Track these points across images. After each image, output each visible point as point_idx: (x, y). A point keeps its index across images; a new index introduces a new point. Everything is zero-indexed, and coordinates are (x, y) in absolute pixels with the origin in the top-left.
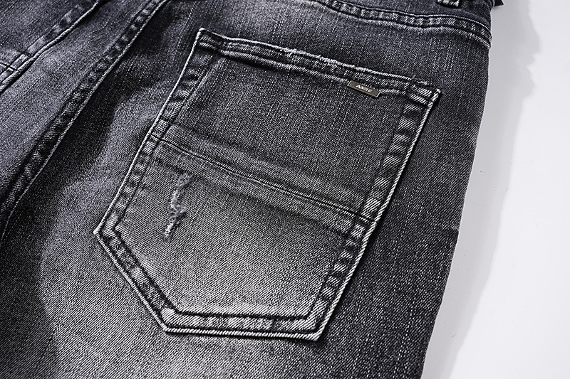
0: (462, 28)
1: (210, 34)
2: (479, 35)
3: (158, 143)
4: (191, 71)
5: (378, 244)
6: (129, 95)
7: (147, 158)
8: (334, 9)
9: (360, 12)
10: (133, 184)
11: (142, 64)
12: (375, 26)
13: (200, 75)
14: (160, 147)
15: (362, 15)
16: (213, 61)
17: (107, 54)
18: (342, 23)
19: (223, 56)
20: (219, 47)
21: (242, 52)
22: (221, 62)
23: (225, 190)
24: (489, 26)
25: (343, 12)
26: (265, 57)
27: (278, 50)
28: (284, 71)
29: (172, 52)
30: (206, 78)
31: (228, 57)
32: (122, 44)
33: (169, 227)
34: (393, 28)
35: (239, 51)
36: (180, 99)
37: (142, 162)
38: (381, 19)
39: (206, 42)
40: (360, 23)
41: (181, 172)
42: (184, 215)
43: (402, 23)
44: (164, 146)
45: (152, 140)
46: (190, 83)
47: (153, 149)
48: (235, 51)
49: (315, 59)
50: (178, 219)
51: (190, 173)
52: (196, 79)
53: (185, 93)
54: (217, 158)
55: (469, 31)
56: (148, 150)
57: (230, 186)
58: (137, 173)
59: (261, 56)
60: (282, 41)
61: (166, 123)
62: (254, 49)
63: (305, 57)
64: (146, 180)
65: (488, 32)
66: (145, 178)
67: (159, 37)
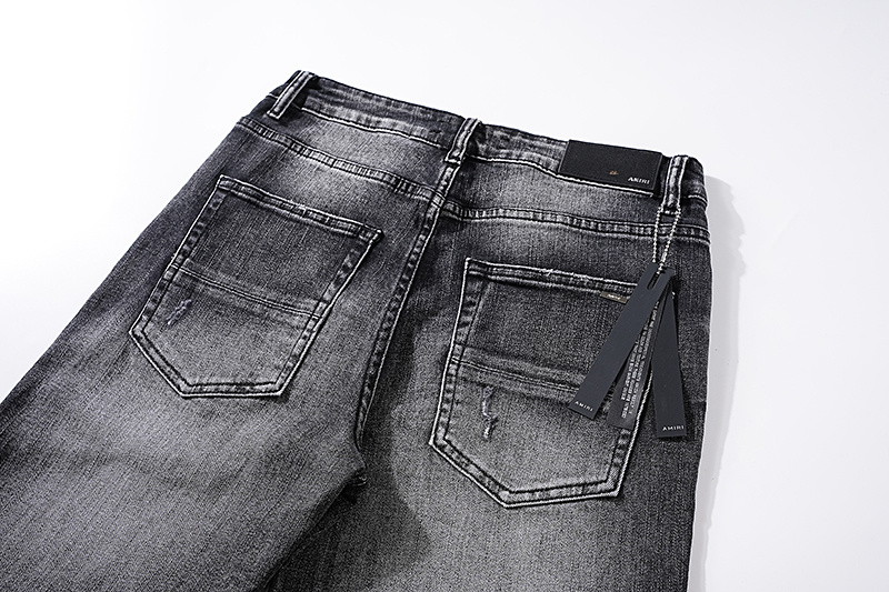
0: (684, 235)
1: (476, 263)
2: (699, 237)
3: (459, 365)
4: (469, 299)
6: (420, 324)
7: (454, 378)
8: (575, 227)
9: (597, 226)
10: (448, 401)
11: (425, 297)
12: (613, 239)
13: (477, 301)
14: (462, 368)
16: (484, 287)
17: (395, 293)
18: (585, 240)
19: (491, 280)
20: (486, 273)
21: (508, 276)
22: (490, 286)
23: (523, 396)
24: (706, 226)
25: (584, 228)
26: (527, 279)
27: (537, 272)
28: (545, 289)
29: (447, 282)
30: (481, 303)
31: (495, 281)
32: (405, 282)
33: (487, 430)
34: (628, 240)
35: (504, 275)
36: (466, 324)
37: (450, 383)
38: (617, 232)
39: (474, 270)
40: (600, 237)
41: (484, 386)
42: (496, 420)
43: (634, 234)
44: (465, 366)
45: (453, 363)
46: (471, 309)
47: (457, 370)
48: (501, 275)
49: (570, 276)
50: (492, 423)
51: (491, 386)
52: (474, 304)
53: (469, 319)
54: (508, 370)
55: (689, 236)
56: (453, 372)
57: (525, 391)
58: (449, 391)
59: (524, 278)
60: (538, 263)
61: (460, 347)
62: (518, 273)
63: (562, 275)
64: (458, 397)
65: (706, 233)
66: (457, 395)
67: (432, 270)
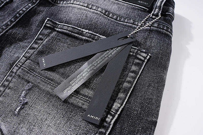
0: (160, 28)
1: (51, 21)
2: (168, 31)
3: (20, 68)
4: (40, 36)
5: (118, 126)
6: (11, 45)
7: (14, 74)
8: (106, 15)
9: (117, 18)
10: (4, 86)
11: (19, 31)
12: (123, 25)
13: (44, 38)
14: (20, 70)
15: (118, 19)
16: (51, 33)
17: (3, 25)
18: (109, 21)
19: (56, 31)
20: (54, 27)
21: (64, 29)
22: (54, 33)
23: (48, 93)
24: (172, 28)
25: (110, 17)
26: (74, 33)
27: (80, 30)
28: (82, 40)
29: (34, 27)
30: (47, 40)
31: (58, 31)
32: (11, 22)
33: (18, 109)
34: (131, 27)
35: (63, 29)
36: (33, 48)
37: (11, 76)
38: (126, 22)
39: (49, 24)
40: (117, 23)
41: (29, 82)
42: (26, 103)
43: (135, 25)
44: (22, 69)
45: (17, 66)
46: (39, 42)
47: (17, 70)
48: (61, 29)
49: (96, 35)
50: (23, 105)
51: (32, 83)
52: (42, 40)
53: (36, 46)
54: (46, 77)
55: (163, 29)
56: (15, 71)
57: (50, 91)
58: (7, 80)
59: (72, 32)
60: (82, 27)
61: (25, 59)
62: (69, 29)
63: (92, 34)
64: (11, 85)
65: (171, 30)
66: (11, 84)
67: (29, 21)
